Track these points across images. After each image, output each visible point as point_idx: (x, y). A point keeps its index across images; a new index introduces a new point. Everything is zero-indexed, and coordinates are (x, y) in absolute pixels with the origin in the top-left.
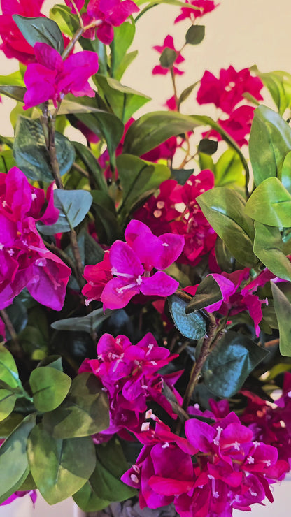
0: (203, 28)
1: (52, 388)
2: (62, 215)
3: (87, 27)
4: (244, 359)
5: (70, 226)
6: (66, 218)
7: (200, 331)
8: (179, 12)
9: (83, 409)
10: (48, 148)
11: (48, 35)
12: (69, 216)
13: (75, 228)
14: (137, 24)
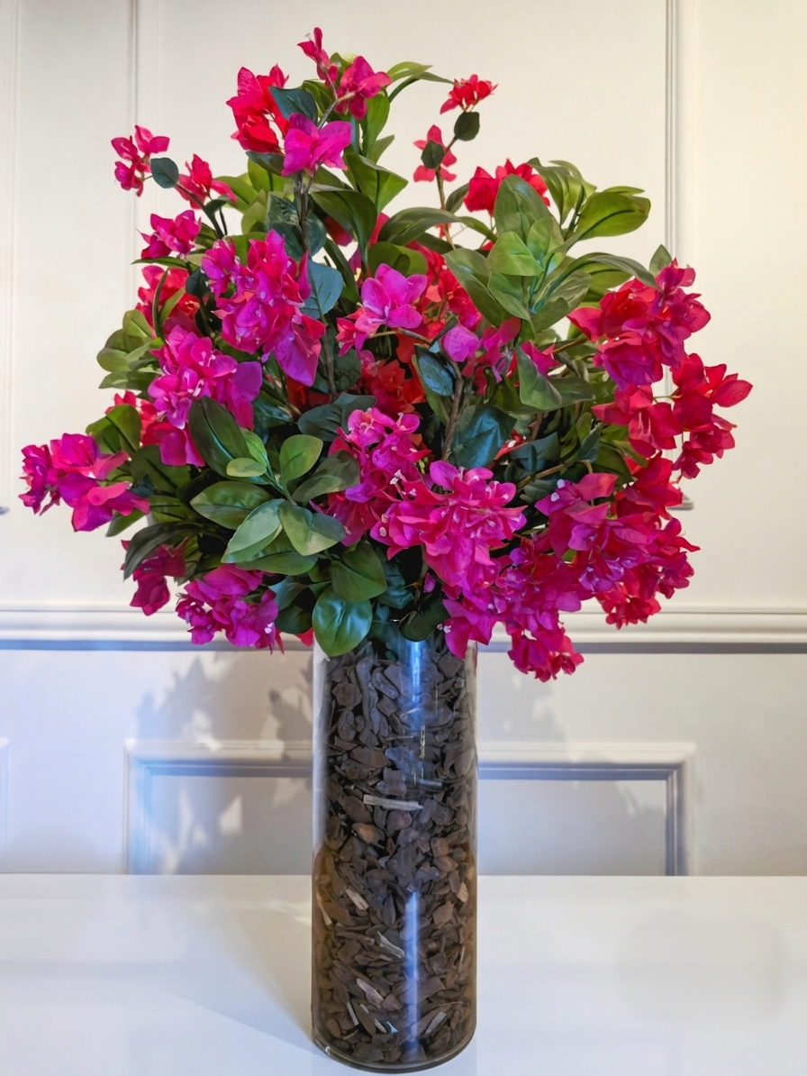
0: (476, 115)
1: (304, 454)
2: (312, 295)
3: (342, 99)
4: (494, 431)
5: (319, 310)
6: (316, 300)
7: (445, 388)
8: (446, 97)
9: (335, 475)
10: (300, 224)
11: (303, 109)
12: (319, 300)
13: (325, 315)
14: (392, 104)
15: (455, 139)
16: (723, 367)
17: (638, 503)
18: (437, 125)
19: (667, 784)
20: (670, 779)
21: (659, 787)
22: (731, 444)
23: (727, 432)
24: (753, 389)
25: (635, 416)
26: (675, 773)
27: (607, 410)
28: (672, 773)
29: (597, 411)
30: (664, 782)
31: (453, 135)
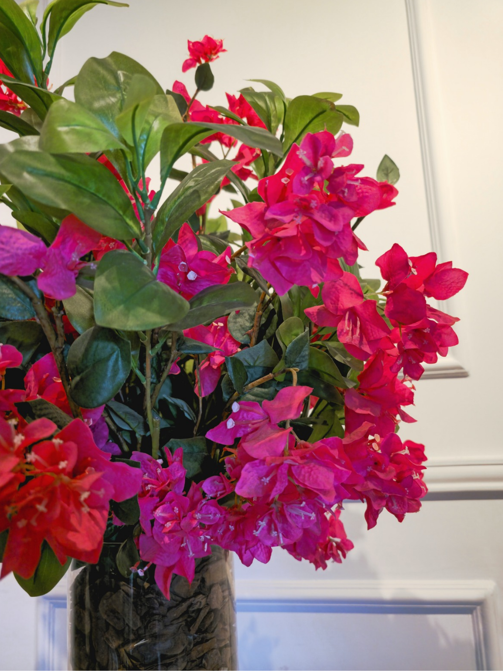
15: (198, 90)
16: (432, 256)
17: (359, 411)
18: (179, 80)
19: (473, 618)
20: (474, 614)
21: (465, 620)
22: (456, 341)
23: (448, 327)
24: (469, 277)
25: (342, 318)
26: (478, 608)
27: (319, 312)
28: (475, 609)
29: (309, 314)
30: (470, 616)
31: (195, 87)
